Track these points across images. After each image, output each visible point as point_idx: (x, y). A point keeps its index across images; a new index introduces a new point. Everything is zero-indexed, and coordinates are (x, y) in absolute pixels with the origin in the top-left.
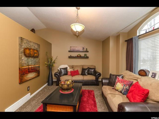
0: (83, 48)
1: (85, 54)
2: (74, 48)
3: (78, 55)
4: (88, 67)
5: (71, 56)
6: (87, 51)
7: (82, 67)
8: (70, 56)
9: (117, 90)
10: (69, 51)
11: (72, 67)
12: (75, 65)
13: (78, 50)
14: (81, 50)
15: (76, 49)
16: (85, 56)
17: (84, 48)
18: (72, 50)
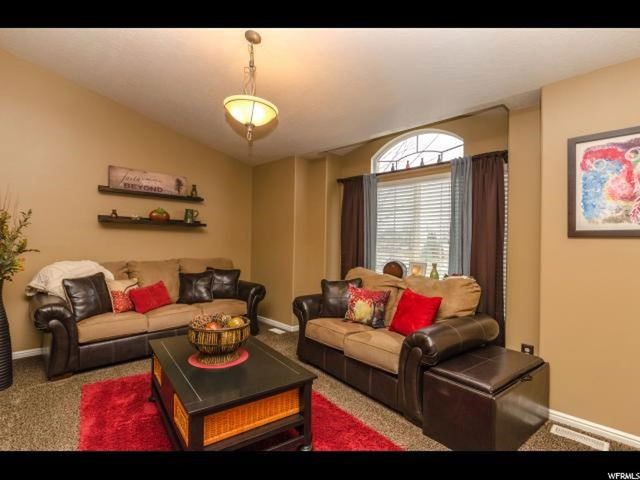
0: (179, 184)
1: (187, 210)
2: (131, 175)
3: (155, 211)
4: (208, 268)
5: (114, 212)
6: (194, 199)
7: (178, 268)
8: (108, 213)
9: (359, 322)
10: (103, 190)
11: (127, 271)
12: (139, 260)
13: (151, 188)
14: (171, 189)
15: (144, 183)
16: (186, 217)
17: (183, 181)
18: (122, 185)
